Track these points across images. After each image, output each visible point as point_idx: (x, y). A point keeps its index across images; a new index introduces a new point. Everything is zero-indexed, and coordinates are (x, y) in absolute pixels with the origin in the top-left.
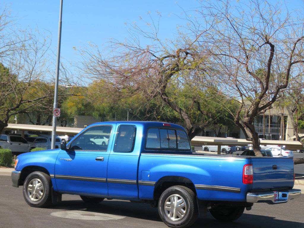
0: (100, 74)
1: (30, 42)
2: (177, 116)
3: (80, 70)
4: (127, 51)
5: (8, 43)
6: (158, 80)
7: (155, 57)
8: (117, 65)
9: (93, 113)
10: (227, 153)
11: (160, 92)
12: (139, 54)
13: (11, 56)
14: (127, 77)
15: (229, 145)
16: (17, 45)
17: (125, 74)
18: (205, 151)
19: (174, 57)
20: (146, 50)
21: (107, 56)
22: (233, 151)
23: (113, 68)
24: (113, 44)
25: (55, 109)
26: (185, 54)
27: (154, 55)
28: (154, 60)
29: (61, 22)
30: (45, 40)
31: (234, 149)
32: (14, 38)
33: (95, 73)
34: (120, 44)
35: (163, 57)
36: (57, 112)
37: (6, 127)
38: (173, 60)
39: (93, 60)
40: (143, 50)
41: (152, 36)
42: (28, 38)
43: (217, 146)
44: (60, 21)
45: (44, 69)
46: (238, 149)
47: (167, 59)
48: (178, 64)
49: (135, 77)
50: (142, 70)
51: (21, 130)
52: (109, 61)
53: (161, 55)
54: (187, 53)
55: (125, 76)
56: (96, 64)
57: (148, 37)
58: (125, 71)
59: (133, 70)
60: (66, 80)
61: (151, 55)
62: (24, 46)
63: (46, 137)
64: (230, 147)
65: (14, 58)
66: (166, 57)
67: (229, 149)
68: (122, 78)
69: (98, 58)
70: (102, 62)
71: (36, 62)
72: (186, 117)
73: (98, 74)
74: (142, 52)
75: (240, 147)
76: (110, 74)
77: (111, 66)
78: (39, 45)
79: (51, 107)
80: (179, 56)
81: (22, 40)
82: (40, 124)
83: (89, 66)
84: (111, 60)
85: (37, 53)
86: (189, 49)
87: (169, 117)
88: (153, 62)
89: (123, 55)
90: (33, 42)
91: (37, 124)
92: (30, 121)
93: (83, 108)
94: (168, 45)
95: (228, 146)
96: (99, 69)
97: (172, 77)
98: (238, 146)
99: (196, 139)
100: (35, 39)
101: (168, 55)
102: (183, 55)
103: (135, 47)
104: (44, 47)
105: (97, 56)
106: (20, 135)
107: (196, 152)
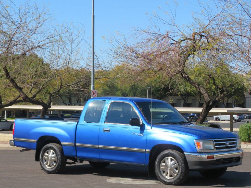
0: (127, 58)
1: (67, 34)
2: (189, 92)
3: (109, 56)
4: (149, 37)
5: (48, 36)
6: (178, 61)
7: (174, 40)
8: (141, 50)
9: (117, 93)
10: (236, 121)
11: (180, 71)
12: (160, 39)
13: (51, 48)
14: (150, 60)
15: (238, 114)
16: (56, 38)
17: (148, 57)
18: (217, 120)
19: (191, 39)
20: (166, 36)
21: (132, 43)
22: (241, 120)
23: (138, 52)
24: (136, 32)
25: (92, 91)
26: (200, 37)
27: (173, 40)
28: (173, 44)
29: (94, 16)
30: (79, 32)
31: (241, 117)
32: (52, 32)
33: (122, 58)
34: (143, 31)
35: (181, 40)
36: (94, 93)
37: (49, 108)
38: (190, 42)
39: (120, 46)
40: (163, 35)
41: (170, 22)
42: (64, 32)
43: (230, 115)
44: (92, 15)
45: (78, 57)
46: (245, 117)
47: (184, 41)
48: (195, 46)
49: (157, 59)
50: (163, 53)
51: (58, 110)
52: (135, 46)
53: (179, 39)
54: (202, 36)
55: (149, 59)
56: (122, 50)
57: (167, 24)
58: (148, 54)
59: (155, 53)
60: (98, 66)
61: (170, 39)
62: (61, 38)
63: (79, 115)
64: (238, 116)
65: (53, 49)
66: (183, 40)
67: (238, 118)
68: (146, 61)
69: (124, 45)
70: (128, 48)
71: (72, 52)
72: (204, 92)
73: (124, 58)
74: (163, 37)
75: (247, 115)
76: (135, 58)
77: (136, 51)
78: (74, 37)
79: (86, 90)
80: (194, 39)
81: (60, 33)
82: (72, 105)
83: (117, 52)
84: (136, 46)
85: (73, 44)
86: (203, 32)
87: (183, 92)
88: (172, 45)
89: (146, 41)
90: (69, 34)
91: (69, 105)
92: (63, 103)
93: (108, 88)
94: (184, 30)
95: (236, 115)
96: (126, 54)
97: (189, 57)
98: (245, 115)
99: (213, 110)
100: (71, 32)
101: (185, 38)
102: (199, 37)
103: (156, 33)
104: (78, 38)
105: (124, 43)
106: (57, 115)
107: (209, 121)
